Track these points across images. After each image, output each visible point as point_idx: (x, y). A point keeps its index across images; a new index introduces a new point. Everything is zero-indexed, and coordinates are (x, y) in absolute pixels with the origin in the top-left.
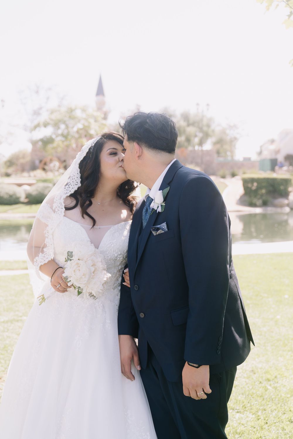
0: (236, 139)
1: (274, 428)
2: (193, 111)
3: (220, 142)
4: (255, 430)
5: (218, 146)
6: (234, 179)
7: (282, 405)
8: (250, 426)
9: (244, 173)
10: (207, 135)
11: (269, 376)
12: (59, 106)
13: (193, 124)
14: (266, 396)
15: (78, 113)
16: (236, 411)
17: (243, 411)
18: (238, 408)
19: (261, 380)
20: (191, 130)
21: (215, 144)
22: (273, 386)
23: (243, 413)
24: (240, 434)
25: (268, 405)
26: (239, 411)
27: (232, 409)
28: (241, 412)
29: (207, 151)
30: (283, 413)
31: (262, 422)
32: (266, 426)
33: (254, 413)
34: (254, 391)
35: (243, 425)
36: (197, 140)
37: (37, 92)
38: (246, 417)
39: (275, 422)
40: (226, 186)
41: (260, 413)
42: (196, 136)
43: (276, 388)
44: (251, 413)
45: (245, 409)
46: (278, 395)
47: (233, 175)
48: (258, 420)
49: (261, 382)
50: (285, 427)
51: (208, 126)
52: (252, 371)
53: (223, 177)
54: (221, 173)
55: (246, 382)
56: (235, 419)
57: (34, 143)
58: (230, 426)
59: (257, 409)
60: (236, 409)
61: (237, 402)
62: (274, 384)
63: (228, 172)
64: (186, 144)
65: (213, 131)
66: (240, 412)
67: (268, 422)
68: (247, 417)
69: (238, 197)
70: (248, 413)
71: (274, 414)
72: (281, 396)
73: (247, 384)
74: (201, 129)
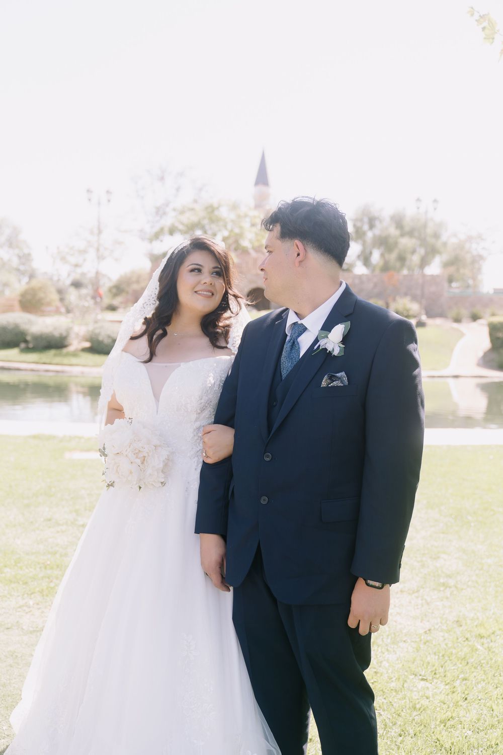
0: (481, 257)
1: (477, 706)
2: (410, 212)
3: (454, 262)
4: (445, 706)
5: (451, 269)
6: (475, 325)
7: (496, 675)
8: (438, 701)
9: (493, 315)
10: (432, 251)
11: (482, 631)
12: (195, 201)
13: (411, 234)
14: (472, 660)
15: (224, 212)
16: (421, 677)
17: (431, 678)
18: (423, 673)
19: (468, 636)
20: (406, 242)
21: (446, 265)
22: (486, 646)
23: (431, 682)
24: (419, 709)
25: (473, 672)
26: (425, 678)
27: (413, 674)
28: (428, 680)
29: (433, 277)
30: (495, 686)
31: (458, 697)
32: (464, 704)
33: (448, 683)
34: (454, 651)
35: (427, 698)
36: (416, 259)
37: (162, 179)
38: (434, 687)
39: (479, 698)
40: (462, 335)
41: (457, 683)
42: (414, 252)
43: (489, 649)
44: (444, 683)
45: (435, 676)
46: (491, 659)
47: (475, 318)
48: (453, 692)
49: (467, 639)
50: (495, 707)
51: (436, 236)
52: (457, 622)
53: (457, 320)
54: (453, 313)
55: (443, 637)
56: (415, 689)
57: (155, 259)
58: (407, 698)
59: (454, 676)
60: (420, 675)
61: (423, 665)
62: (488, 642)
63: (465, 312)
64: (398, 264)
65: (445, 244)
66: (426, 680)
67: (468, 699)
68: (436, 687)
69: (481, 354)
70: (439, 682)
71: (480, 686)
72: (496, 662)
73: (445, 639)
74: (423, 242)
